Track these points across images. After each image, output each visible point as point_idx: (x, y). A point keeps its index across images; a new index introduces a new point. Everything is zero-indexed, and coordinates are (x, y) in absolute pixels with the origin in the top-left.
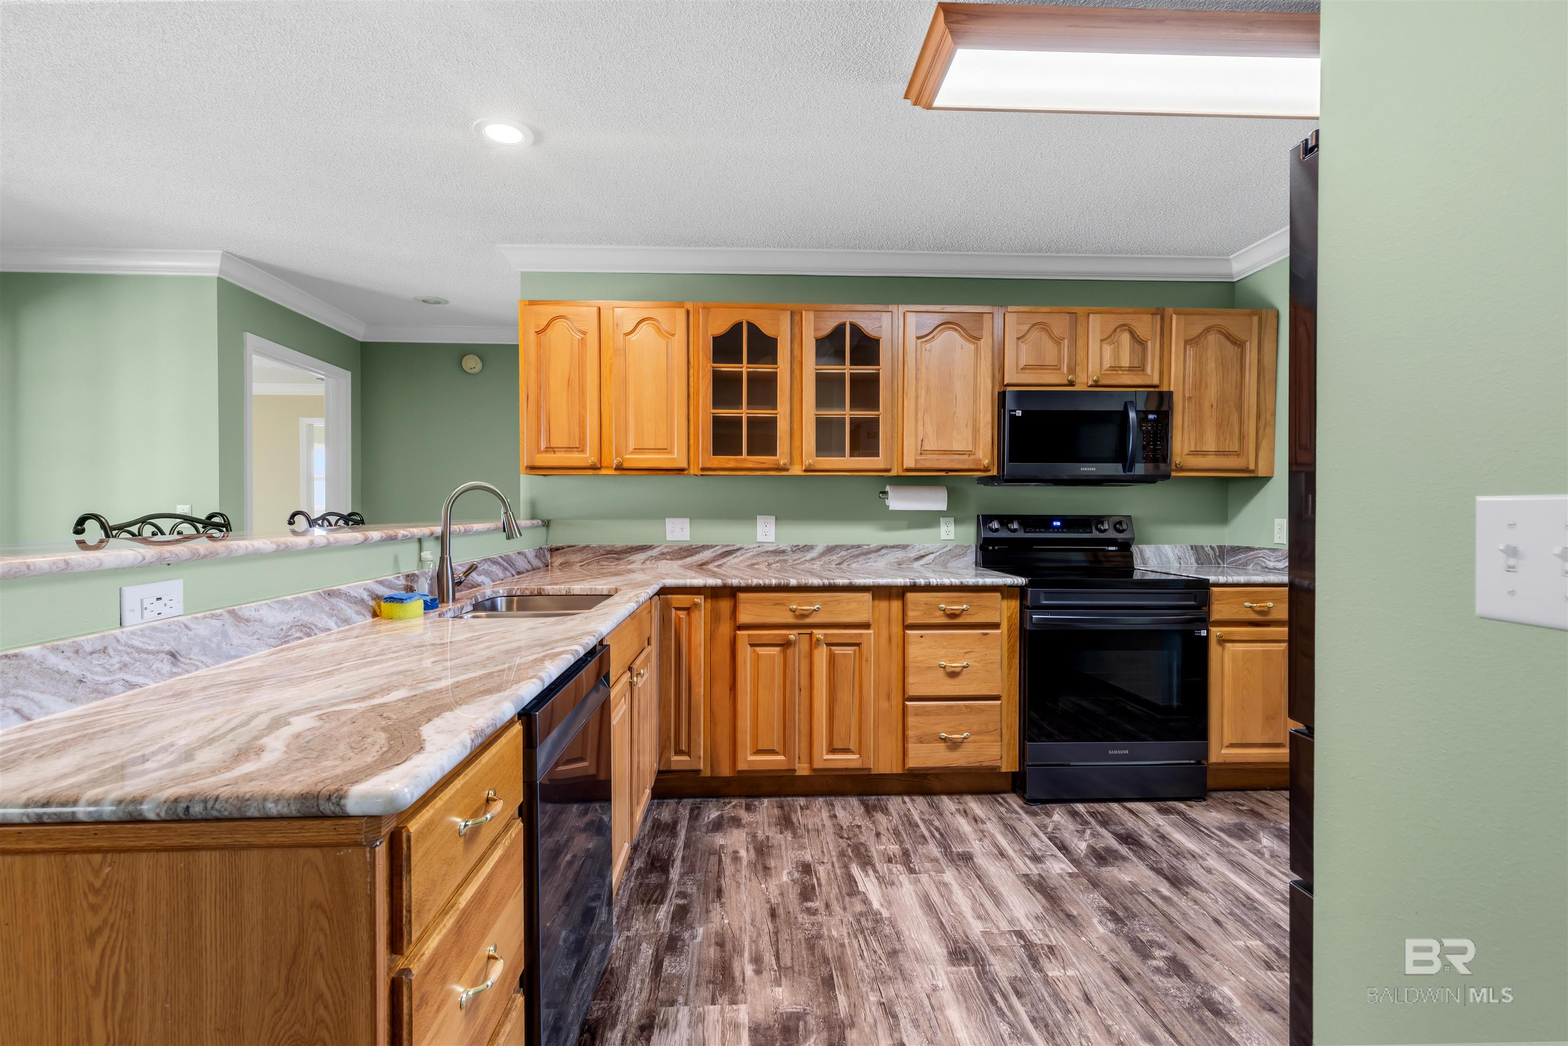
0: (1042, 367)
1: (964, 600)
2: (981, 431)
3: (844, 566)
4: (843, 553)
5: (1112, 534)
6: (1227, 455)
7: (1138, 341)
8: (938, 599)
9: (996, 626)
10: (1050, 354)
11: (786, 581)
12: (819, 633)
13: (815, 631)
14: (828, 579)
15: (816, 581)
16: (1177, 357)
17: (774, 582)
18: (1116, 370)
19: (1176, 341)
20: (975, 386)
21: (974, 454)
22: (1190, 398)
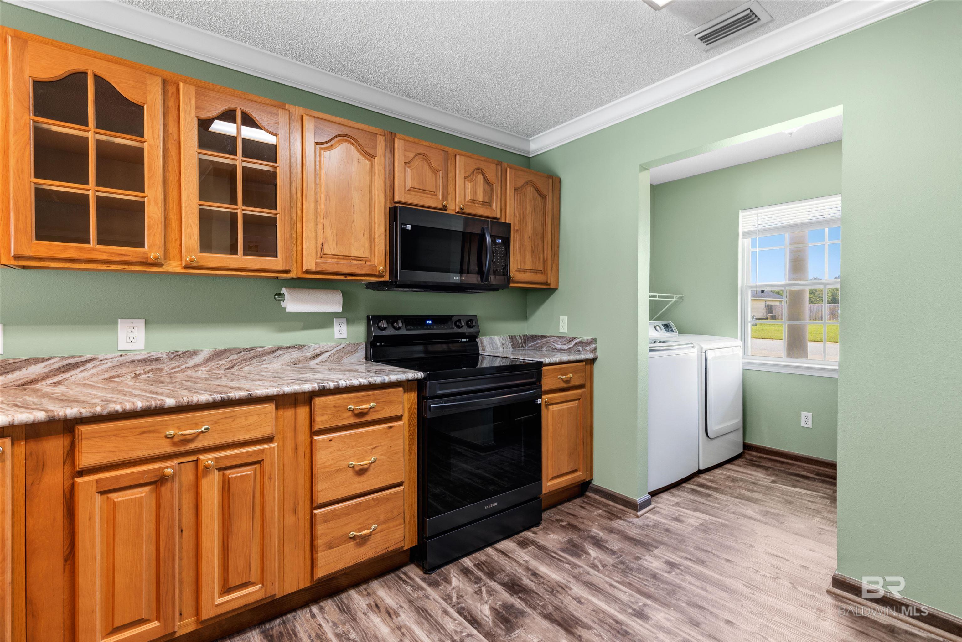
0: (424, 191)
1: (371, 398)
2: (376, 240)
3: (235, 370)
4: (234, 357)
5: (466, 330)
6: (537, 273)
7: (488, 183)
8: (346, 401)
9: (398, 418)
10: (430, 182)
11: (158, 403)
12: (207, 459)
13: (202, 457)
14: (220, 393)
15: (204, 398)
16: (510, 200)
17: (139, 405)
18: (474, 203)
19: (510, 188)
20: (371, 198)
21: (370, 261)
22: (517, 230)
